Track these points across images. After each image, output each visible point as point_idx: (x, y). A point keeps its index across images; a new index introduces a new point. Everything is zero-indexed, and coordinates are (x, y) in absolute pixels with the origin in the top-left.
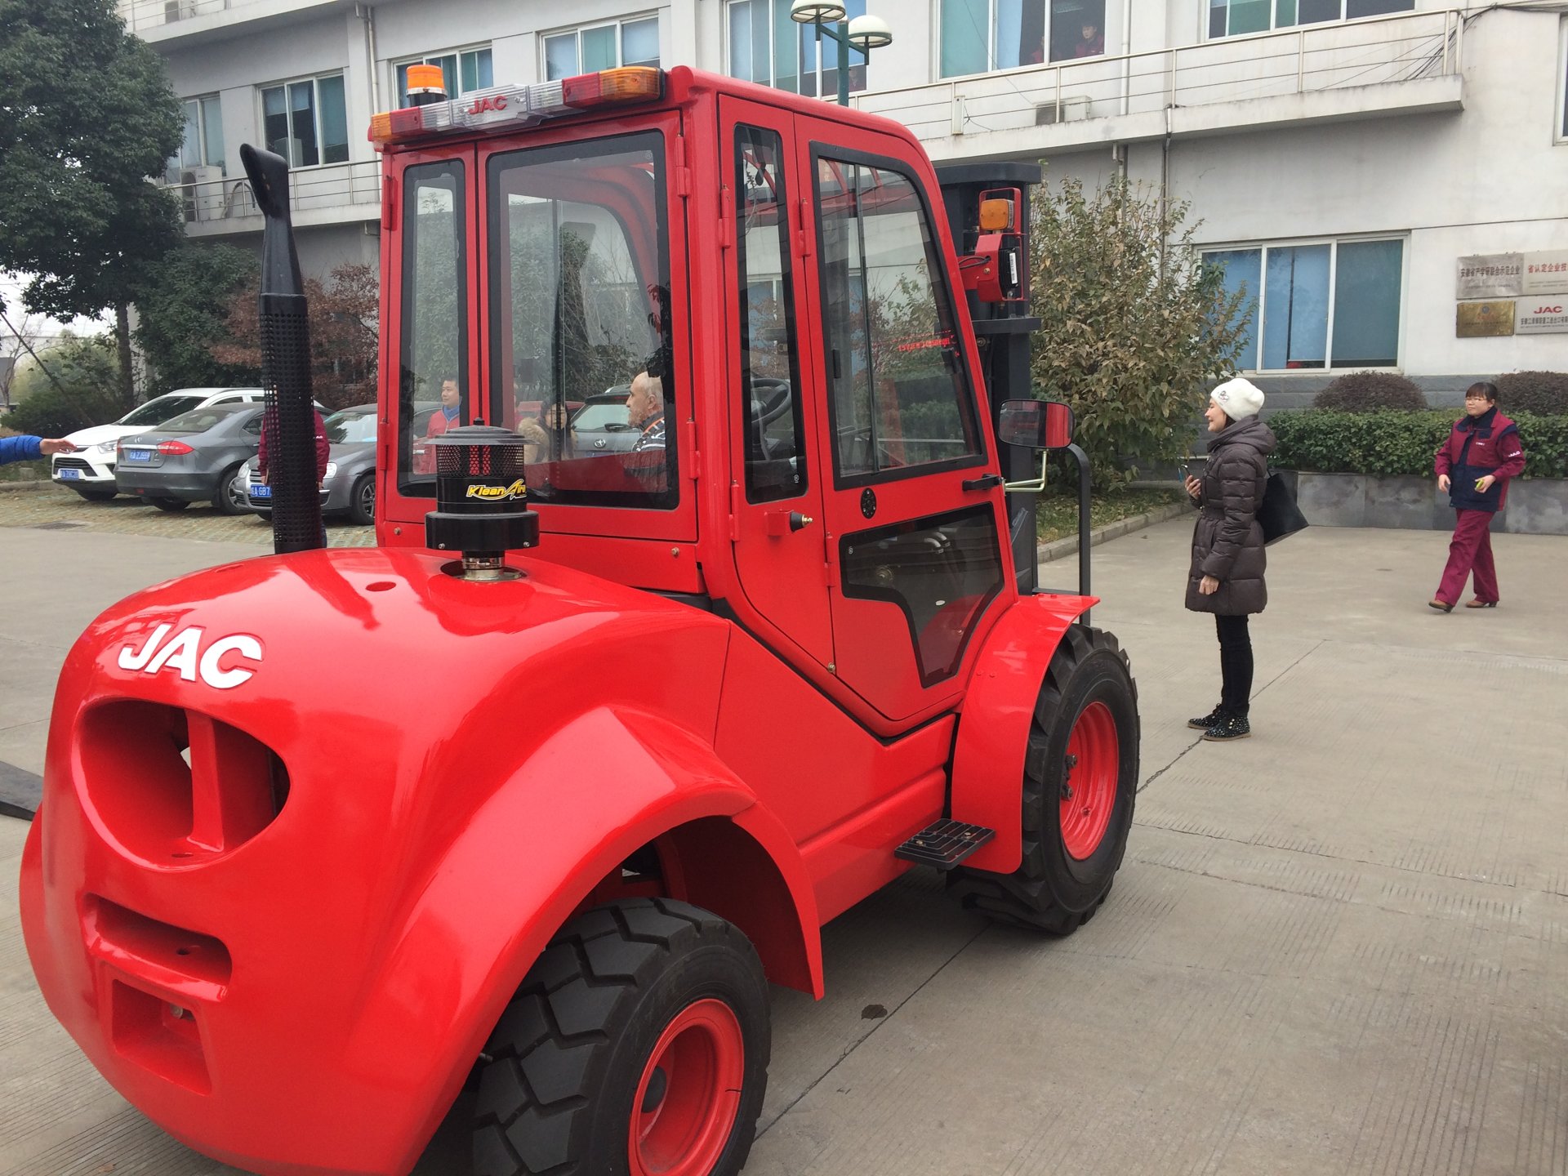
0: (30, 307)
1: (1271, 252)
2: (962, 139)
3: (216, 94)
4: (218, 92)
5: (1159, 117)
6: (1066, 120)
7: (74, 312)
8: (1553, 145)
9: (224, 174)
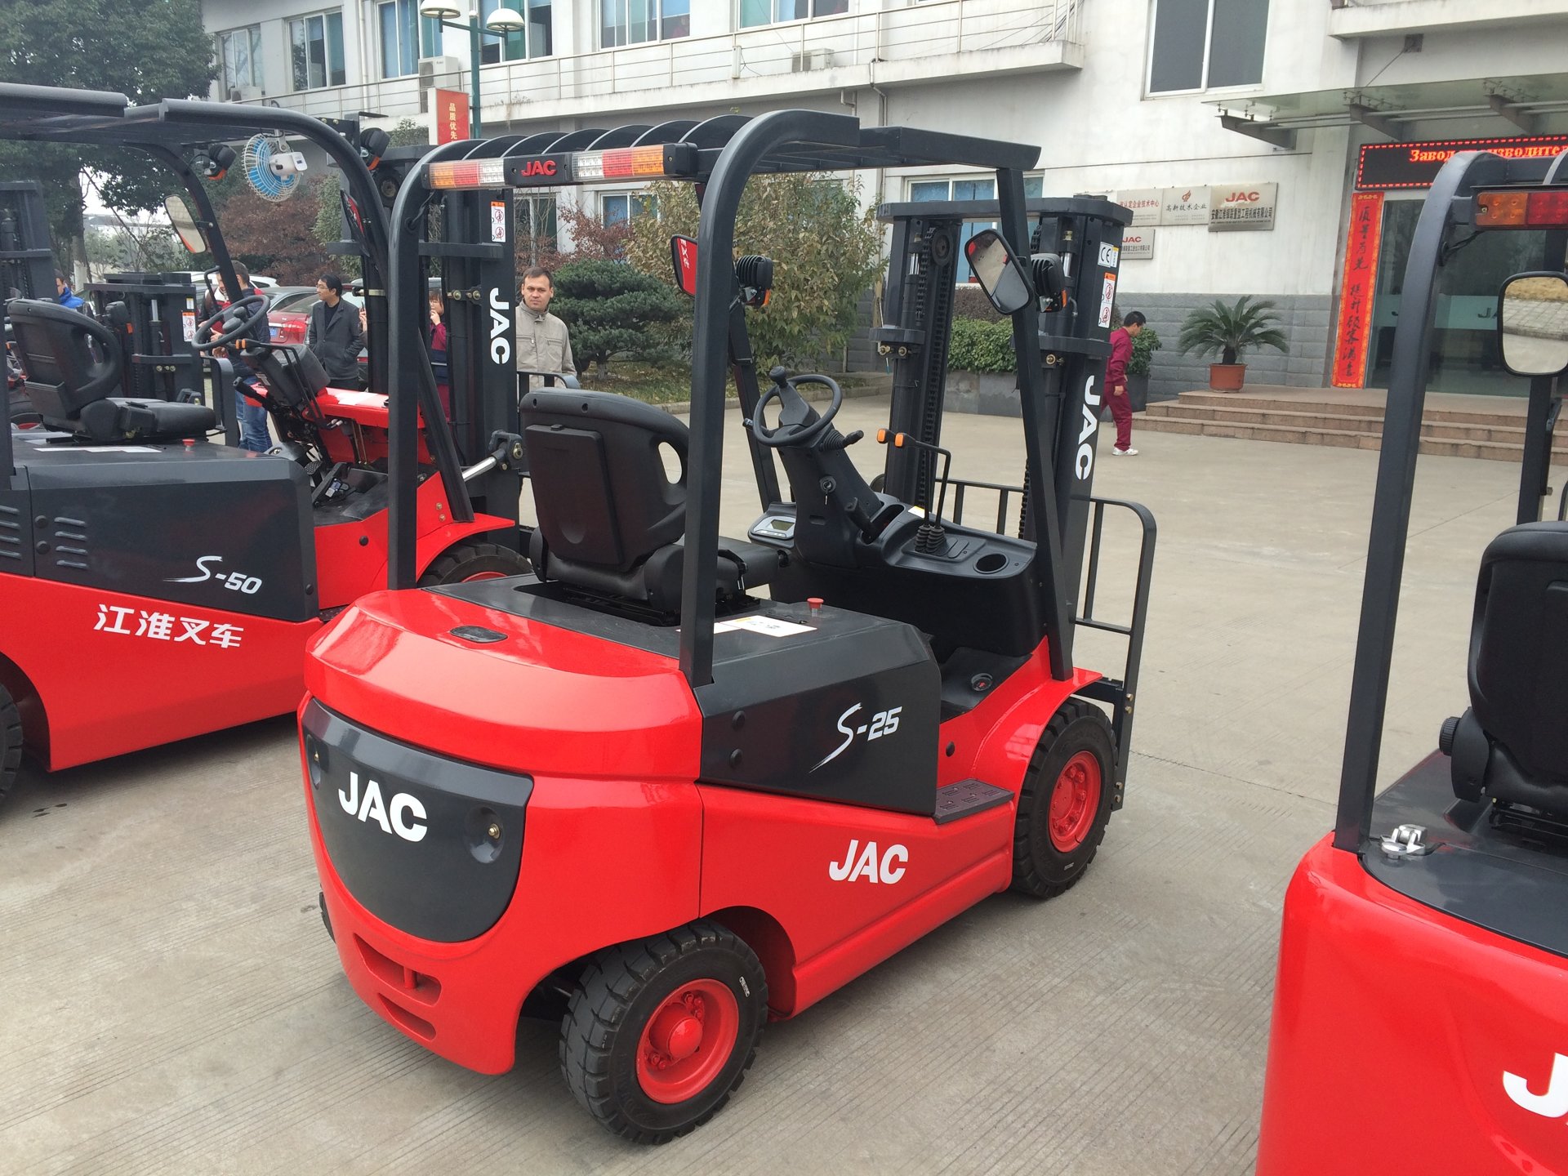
0: (105, 202)
1: (957, 184)
2: (739, 81)
3: (257, 25)
4: (259, 24)
5: (864, 69)
6: (812, 68)
7: (139, 206)
8: (1141, 100)
9: (263, 93)
